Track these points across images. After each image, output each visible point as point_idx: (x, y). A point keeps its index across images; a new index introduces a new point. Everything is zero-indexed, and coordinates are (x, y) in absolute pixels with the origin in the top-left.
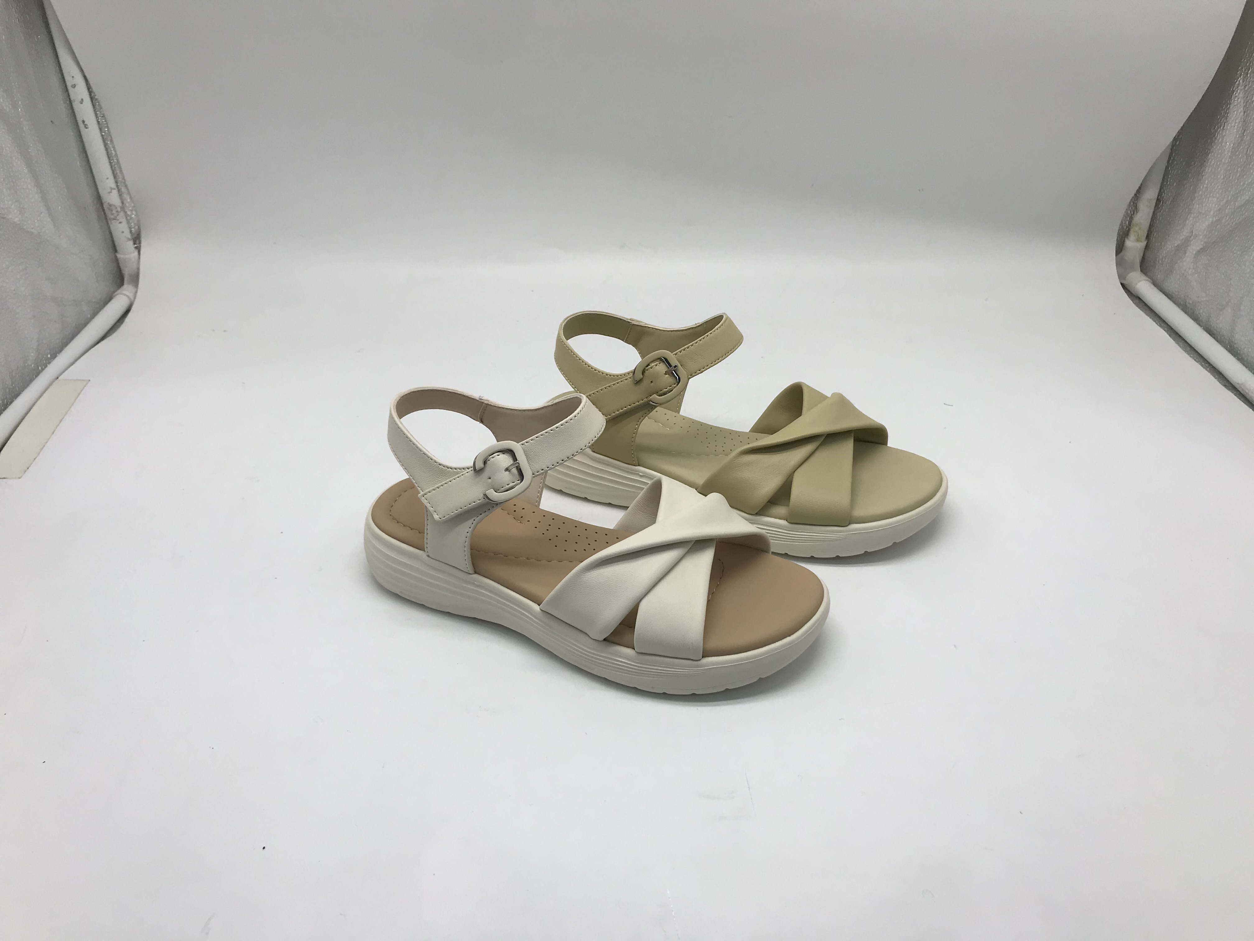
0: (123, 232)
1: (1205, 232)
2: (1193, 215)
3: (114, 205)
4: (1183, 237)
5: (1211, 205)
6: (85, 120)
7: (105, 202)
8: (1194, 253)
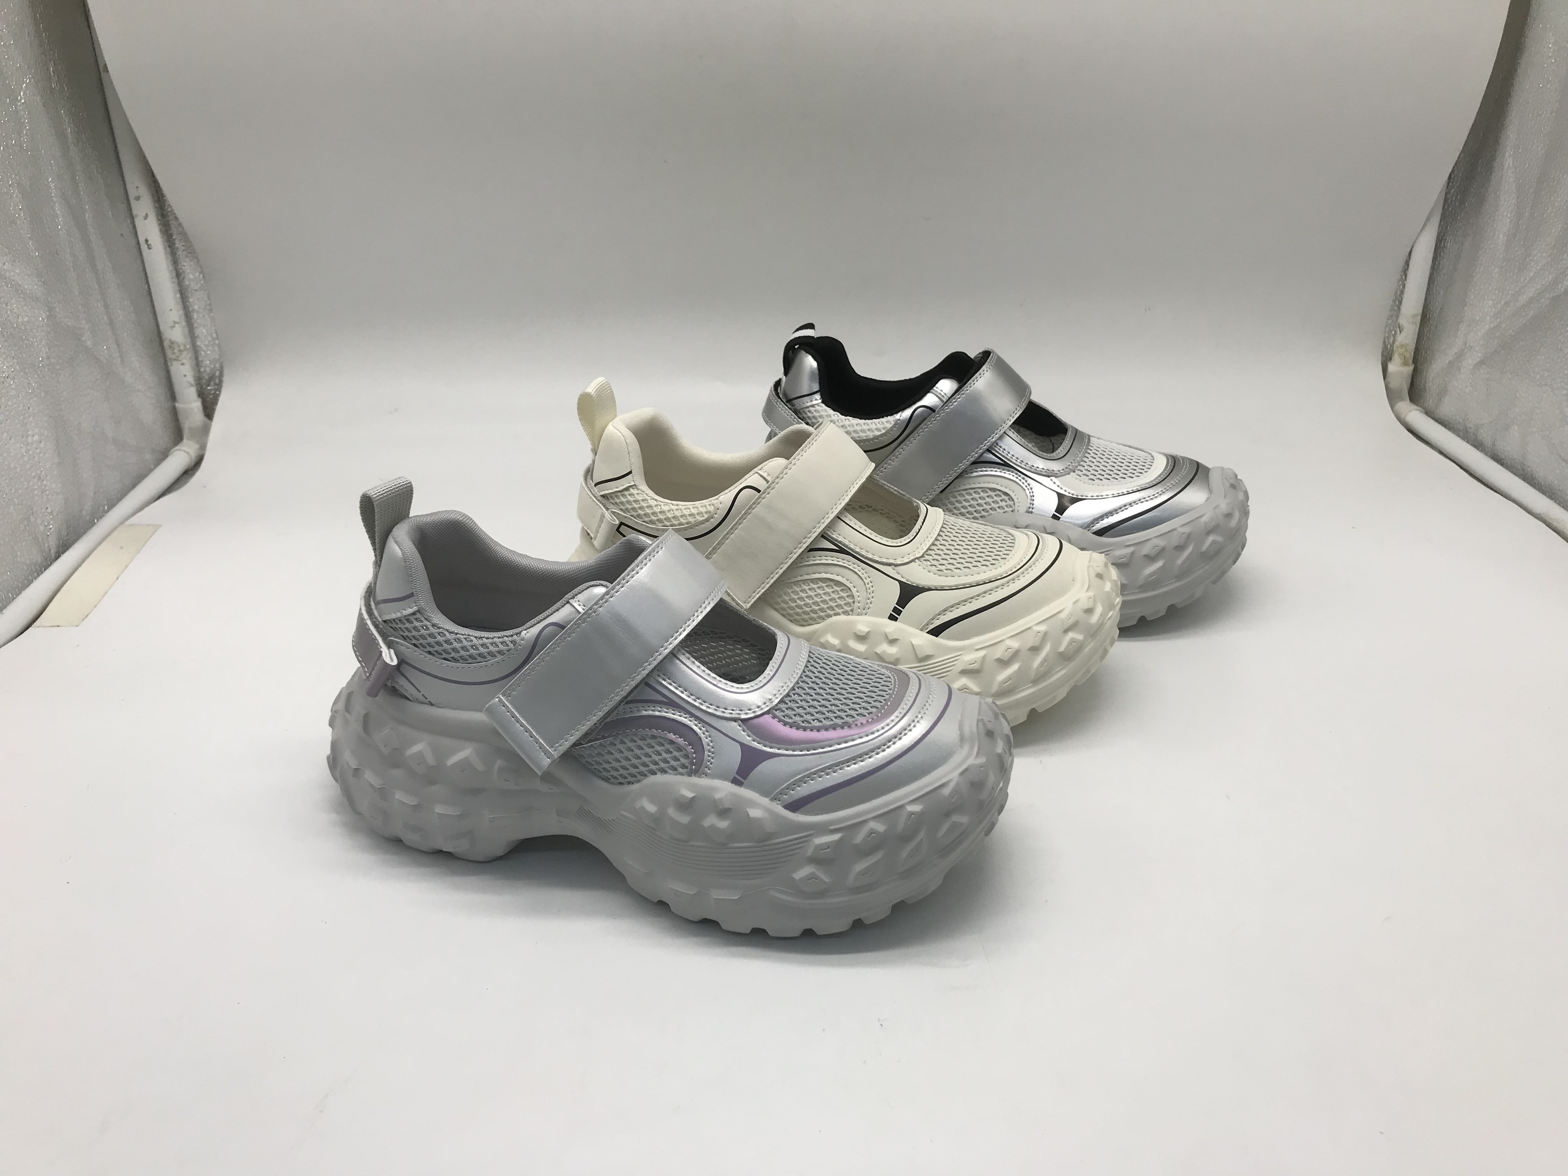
0: (185, 376)
1: (1482, 342)
2: (1465, 323)
3: (177, 343)
4: (1456, 351)
5: (1486, 310)
6: (148, 239)
7: (167, 339)
8: (1471, 367)
